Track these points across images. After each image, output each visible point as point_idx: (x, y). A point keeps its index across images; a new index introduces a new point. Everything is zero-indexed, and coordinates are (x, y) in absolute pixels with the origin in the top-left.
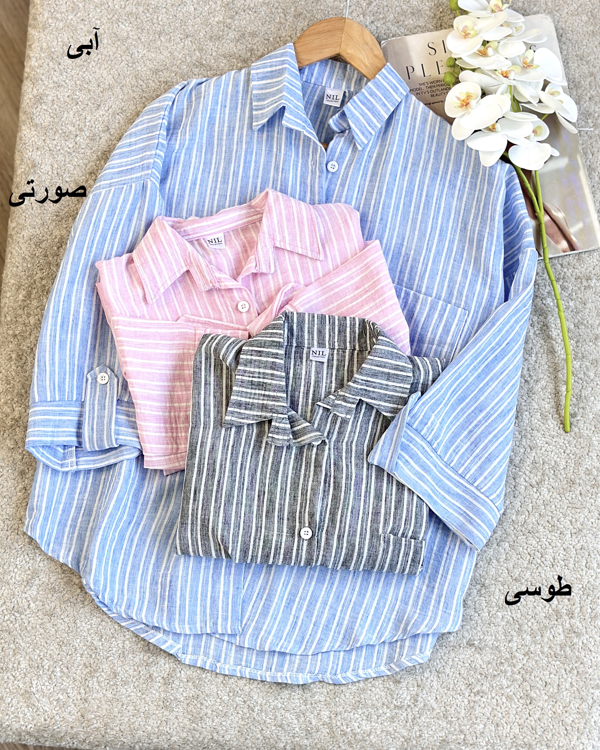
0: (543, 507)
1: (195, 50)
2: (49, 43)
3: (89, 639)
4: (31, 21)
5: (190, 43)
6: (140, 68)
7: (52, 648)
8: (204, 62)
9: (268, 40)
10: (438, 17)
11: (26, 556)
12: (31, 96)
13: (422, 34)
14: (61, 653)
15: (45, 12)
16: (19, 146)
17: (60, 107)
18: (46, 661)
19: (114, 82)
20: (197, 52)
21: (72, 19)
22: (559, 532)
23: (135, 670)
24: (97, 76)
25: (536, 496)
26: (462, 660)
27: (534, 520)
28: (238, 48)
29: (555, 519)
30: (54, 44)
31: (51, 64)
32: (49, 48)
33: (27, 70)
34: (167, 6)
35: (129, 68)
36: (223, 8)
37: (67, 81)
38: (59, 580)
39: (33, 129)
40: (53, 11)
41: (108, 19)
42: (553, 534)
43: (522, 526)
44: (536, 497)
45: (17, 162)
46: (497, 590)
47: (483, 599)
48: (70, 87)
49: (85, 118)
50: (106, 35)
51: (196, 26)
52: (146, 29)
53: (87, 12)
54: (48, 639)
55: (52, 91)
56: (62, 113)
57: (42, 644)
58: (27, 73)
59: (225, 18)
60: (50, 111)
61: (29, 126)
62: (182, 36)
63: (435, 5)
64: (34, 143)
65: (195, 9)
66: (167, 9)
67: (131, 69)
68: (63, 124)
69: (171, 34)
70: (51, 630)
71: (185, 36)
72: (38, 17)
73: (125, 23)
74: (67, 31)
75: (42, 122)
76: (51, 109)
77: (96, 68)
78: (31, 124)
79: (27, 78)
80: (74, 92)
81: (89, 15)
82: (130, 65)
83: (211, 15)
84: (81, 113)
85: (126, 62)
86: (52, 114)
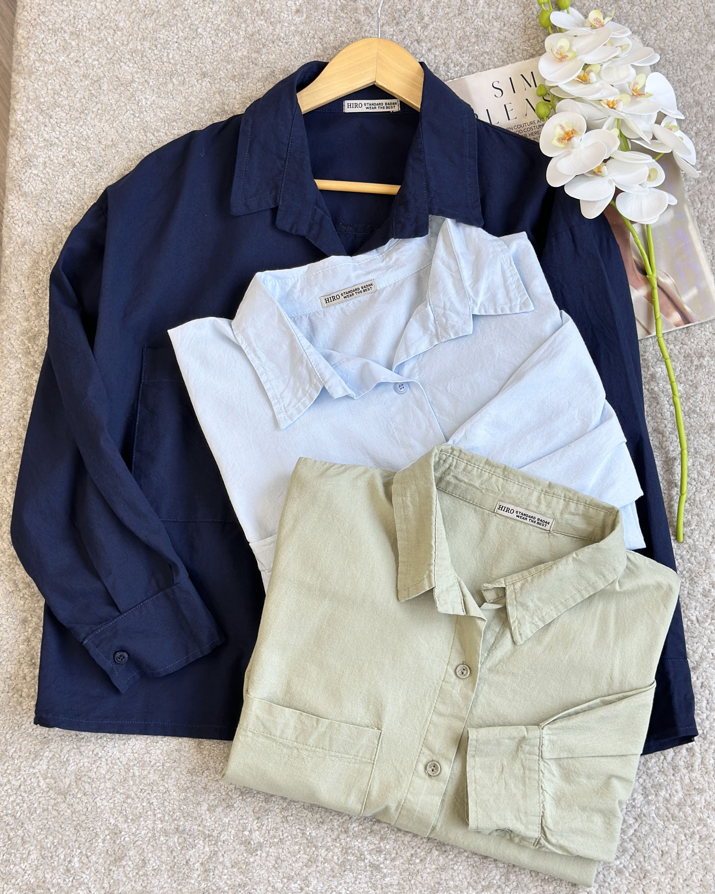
1: (214, 93)
2: (37, 92)
3: (112, 821)
4: (15, 65)
5: (209, 84)
6: (148, 118)
7: (68, 833)
8: (226, 108)
12: (17, 159)
14: (79, 839)
15: (30, 54)
16: (7, 220)
17: (54, 170)
18: (62, 849)
19: (118, 137)
20: (217, 95)
21: (64, 61)
23: (168, 856)
24: (97, 130)
31: (40, 117)
32: (37, 98)
33: (12, 125)
34: (179, 41)
35: (135, 119)
36: (247, 40)
37: (61, 138)
39: (21, 199)
40: (40, 51)
41: (108, 59)
45: (5, 240)
48: (64, 145)
49: (85, 183)
50: (105, 79)
51: (215, 63)
52: (154, 69)
53: (81, 52)
54: (63, 823)
55: (43, 151)
56: (57, 178)
57: (56, 829)
58: (13, 129)
59: (250, 52)
60: (42, 175)
61: (17, 195)
62: (198, 77)
63: (504, 25)
64: (23, 216)
65: (213, 42)
66: (179, 44)
67: (139, 120)
68: (59, 191)
69: (185, 75)
70: (66, 811)
71: (203, 76)
72: (22, 60)
73: (128, 63)
74: (58, 77)
75: (33, 190)
76: (42, 173)
77: (96, 120)
78: (20, 193)
79: (12, 136)
80: (69, 151)
81: (84, 54)
82: (137, 115)
83: (233, 50)
84: (79, 177)
85: (132, 112)
86: (44, 180)
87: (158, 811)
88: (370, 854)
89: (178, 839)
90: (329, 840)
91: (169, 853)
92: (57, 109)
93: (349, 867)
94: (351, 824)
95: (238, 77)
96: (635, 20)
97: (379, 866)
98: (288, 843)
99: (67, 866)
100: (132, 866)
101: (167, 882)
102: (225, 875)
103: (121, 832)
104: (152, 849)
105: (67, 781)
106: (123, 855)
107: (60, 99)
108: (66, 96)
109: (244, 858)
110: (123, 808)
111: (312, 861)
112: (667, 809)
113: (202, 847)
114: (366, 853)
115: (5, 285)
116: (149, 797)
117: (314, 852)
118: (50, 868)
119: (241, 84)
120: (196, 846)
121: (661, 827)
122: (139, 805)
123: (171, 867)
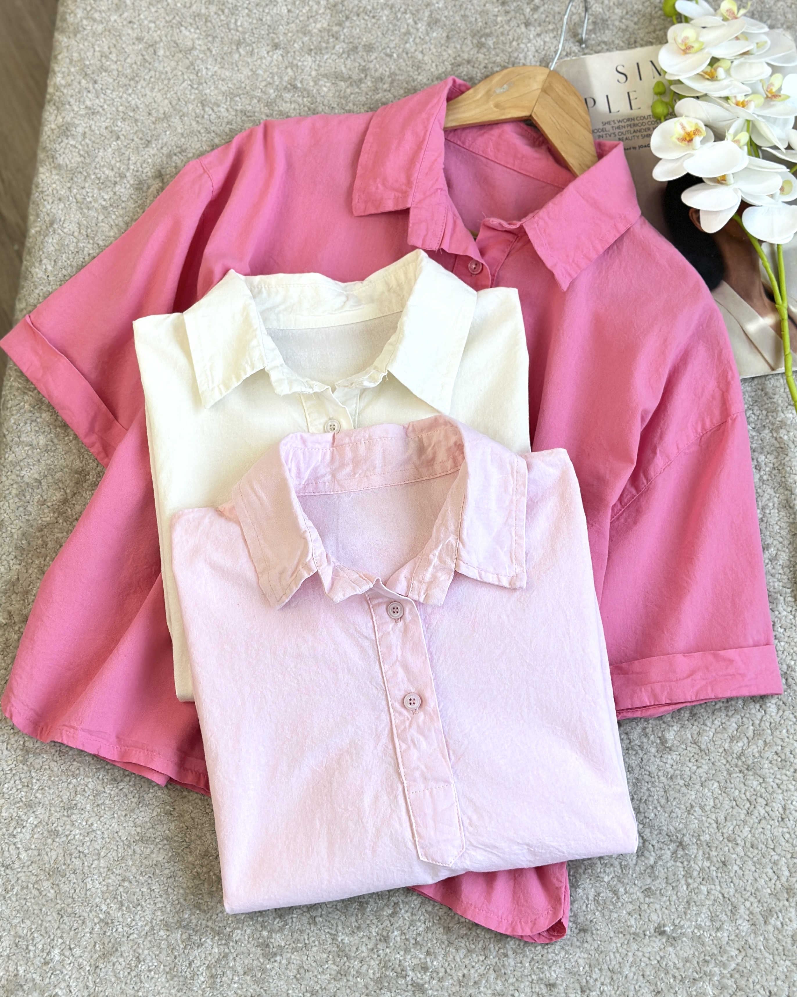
0: (769, 731)
1: (286, 68)
2: (82, 53)
3: (104, 907)
4: (59, 23)
5: (280, 58)
6: (208, 91)
7: (49, 918)
8: (299, 85)
9: (390, 56)
10: (631, 30)
11: (18, 782)
12: (53, 126)
13: (608, 54)
14: (62, 926)
15: (78, 10)
16: (36, 195)
17: (94, 142)
18: (40, 938)
19: (171, 110)
20: (289, 70)
21: (115, 21)
22: (792, 770)
23: (168, 955)
24: (148, 100)
25: (759, 715)
26: (647, 955)
27: (756, 750)
28: (348, 66)
29: (787, 751)
30: (89, 54)
31: (84, 82)
32: (82, 59)
33: (50, 90)
34: (250, 7)
35: (193, 91)
36: (328, 11)
37: (106, 106)
38: (65, 819)
39: (54, 172)
40: (89, 8)
41: (166, 22)
42: (784, 771)
43: (739, 758)
44: (759, 717)
45: (32, 218)
46: (701, 853)
47: (680, 865)
48: (109, 115)
49: (129, 159)
50: (162, 44)
51: (290, 34)
52: (219, 36)
53: (137, 12)
54: (44, 905)
55: (83, 120)
56: (97, 151)
57: (35, 912)
58: (50, 94)
59: (331, 24)
60: (80, 147)
61: (49, 167)
62: (269, 48)
63: (627, 13)
64: (55, 192)
65: (289, 11)
66: (250, 10)
67: (197, 92)
68: (98, 166)
69: (254, 45)
70: (49, 892)
71: (274, 48)
72: (68, 17)
73: (189, 28)
74: (108, 38)
75: (68, 162)
76: (81, 144)
77: (147, 89)
78: (53, 165)
79: (49, 102)
80: (114, 121)
81: (139, 15)
82: (195, 86)
83: (311, 20)
84: (123, 151)
85: (189, 83)
86: (82, 152)
87: (159, 899)
88: (413, 970)
89: (181, 935)
90: (364, 949)
91: (170, 952)
92: (104, 74)
93: (386, 984)
94: (393, 932)
95: (315, 51)
96: (779, 17)
97: (423, 985)
98: (315, 949)
99: (44, 959)
100: (124, 964)
101: (164, 987)
102: (235, 983)
103: (113, 923)
104: (149, 945)
105: (54, 854)
106: (114, 949)
107: (108, 63)
108: (115, 59)
109: (260, 964)
110: (118, 892)
111: (342, 974)
112: (778, 940)
113: (210, 947)
114: (408, 968)
115: (27, 269)
116: (150, 881)
117: (345, 963)
118: (25, 959)
119: (318, 58)
120: (202, 945)
121: (770, 963)
122: (138, 890)
123: (170, 969)
